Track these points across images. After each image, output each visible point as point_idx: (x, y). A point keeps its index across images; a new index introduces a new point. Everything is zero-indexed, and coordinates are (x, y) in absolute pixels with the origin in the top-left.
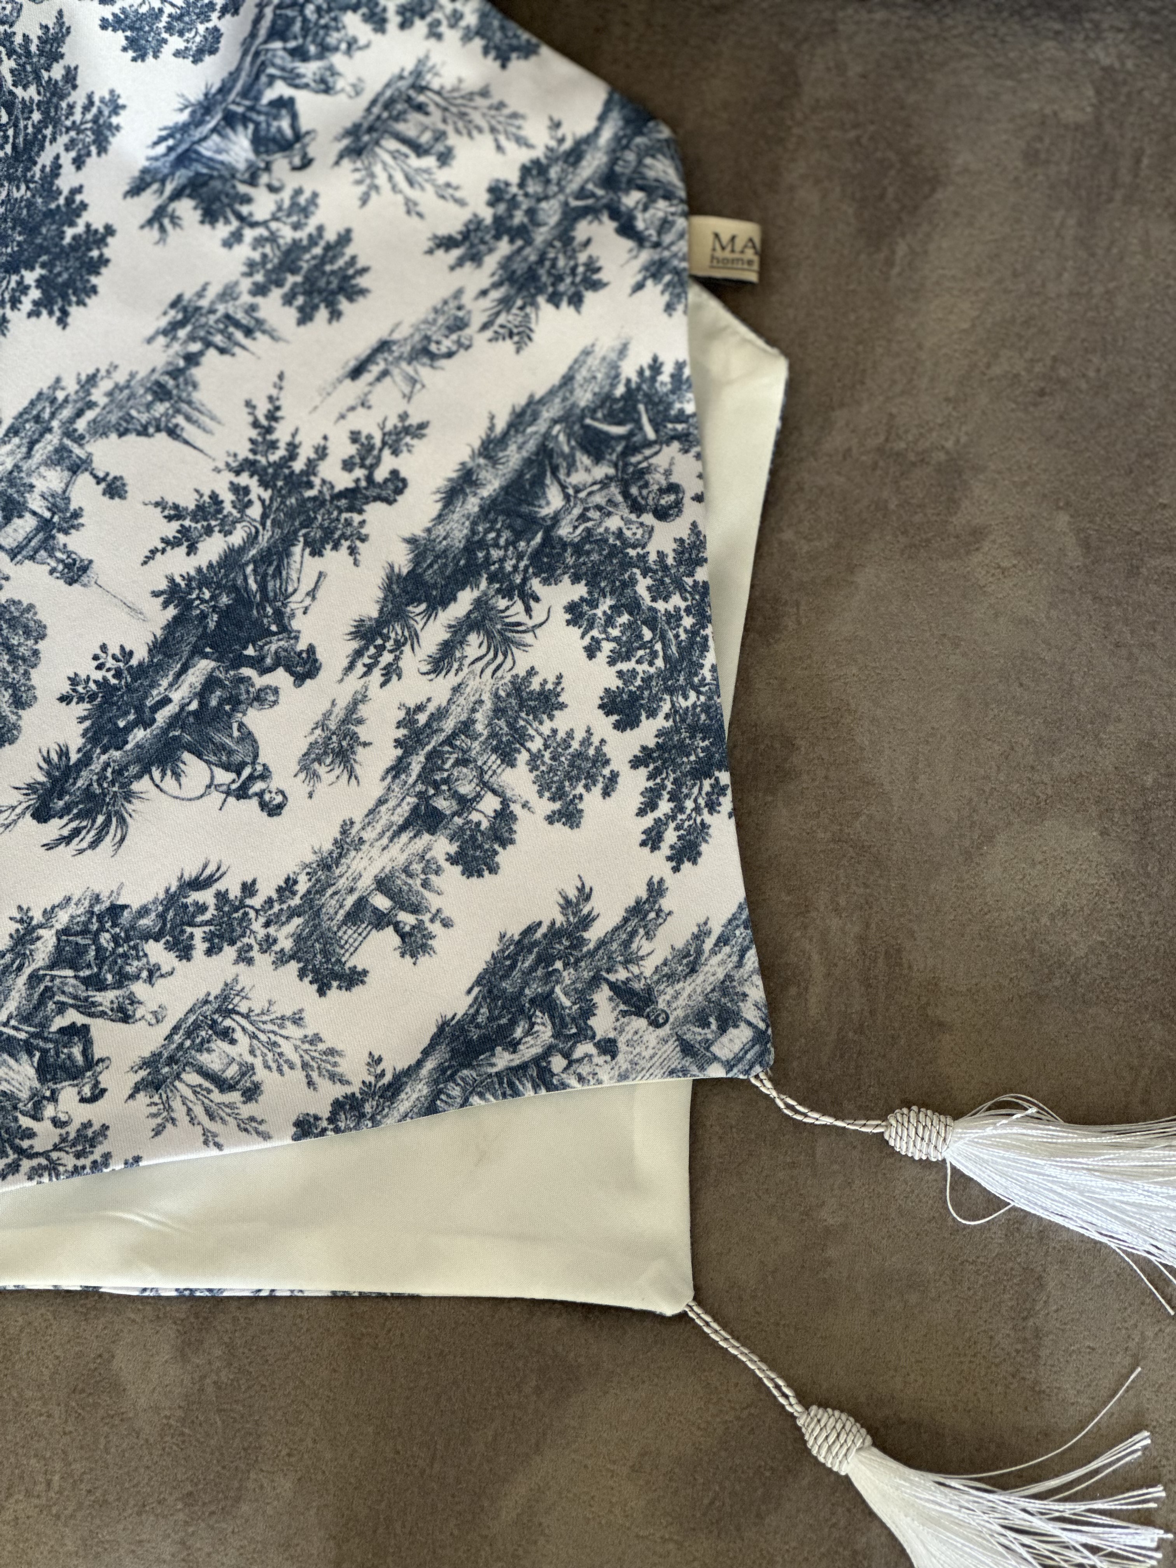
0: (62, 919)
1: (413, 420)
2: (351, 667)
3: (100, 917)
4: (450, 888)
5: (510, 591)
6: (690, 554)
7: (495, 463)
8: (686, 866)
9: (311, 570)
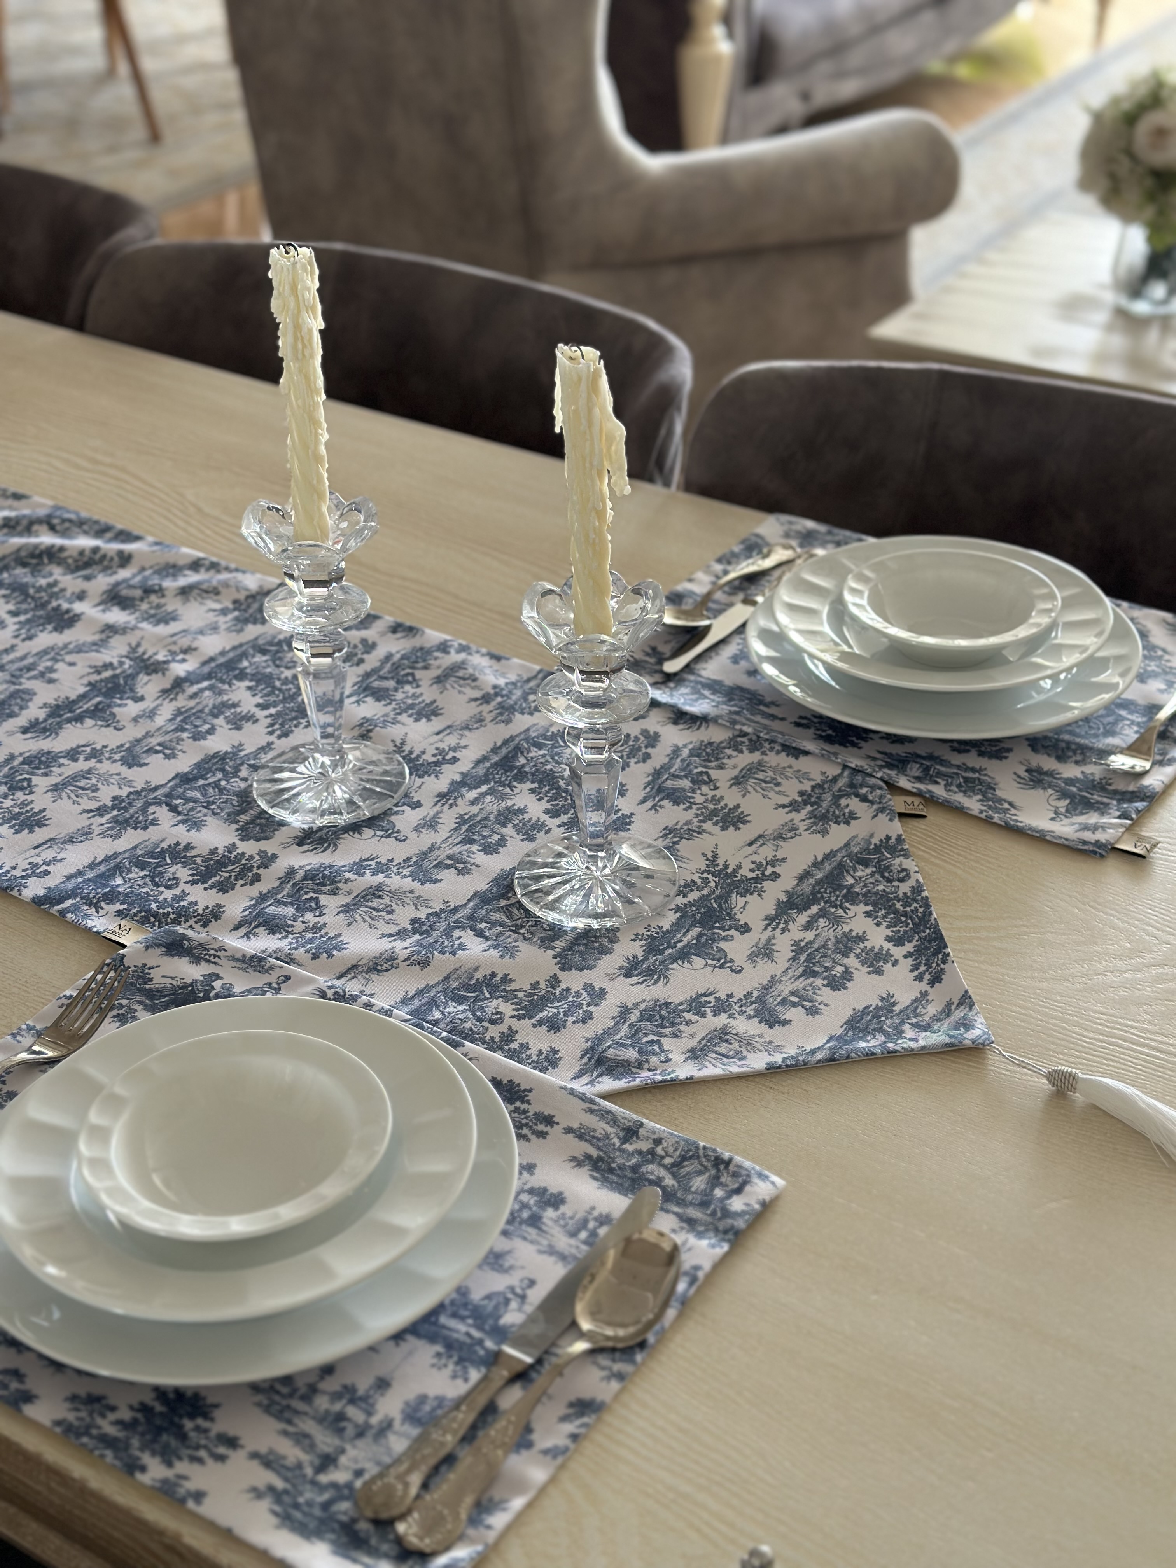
1: (780, 857)
2: (766, 928)
3: (660, 1006)
4: (826, 994)
5: (835, 906)
6: (918, 889)
7: (820, 869)
8: (937, 985)
9: (741, 901)
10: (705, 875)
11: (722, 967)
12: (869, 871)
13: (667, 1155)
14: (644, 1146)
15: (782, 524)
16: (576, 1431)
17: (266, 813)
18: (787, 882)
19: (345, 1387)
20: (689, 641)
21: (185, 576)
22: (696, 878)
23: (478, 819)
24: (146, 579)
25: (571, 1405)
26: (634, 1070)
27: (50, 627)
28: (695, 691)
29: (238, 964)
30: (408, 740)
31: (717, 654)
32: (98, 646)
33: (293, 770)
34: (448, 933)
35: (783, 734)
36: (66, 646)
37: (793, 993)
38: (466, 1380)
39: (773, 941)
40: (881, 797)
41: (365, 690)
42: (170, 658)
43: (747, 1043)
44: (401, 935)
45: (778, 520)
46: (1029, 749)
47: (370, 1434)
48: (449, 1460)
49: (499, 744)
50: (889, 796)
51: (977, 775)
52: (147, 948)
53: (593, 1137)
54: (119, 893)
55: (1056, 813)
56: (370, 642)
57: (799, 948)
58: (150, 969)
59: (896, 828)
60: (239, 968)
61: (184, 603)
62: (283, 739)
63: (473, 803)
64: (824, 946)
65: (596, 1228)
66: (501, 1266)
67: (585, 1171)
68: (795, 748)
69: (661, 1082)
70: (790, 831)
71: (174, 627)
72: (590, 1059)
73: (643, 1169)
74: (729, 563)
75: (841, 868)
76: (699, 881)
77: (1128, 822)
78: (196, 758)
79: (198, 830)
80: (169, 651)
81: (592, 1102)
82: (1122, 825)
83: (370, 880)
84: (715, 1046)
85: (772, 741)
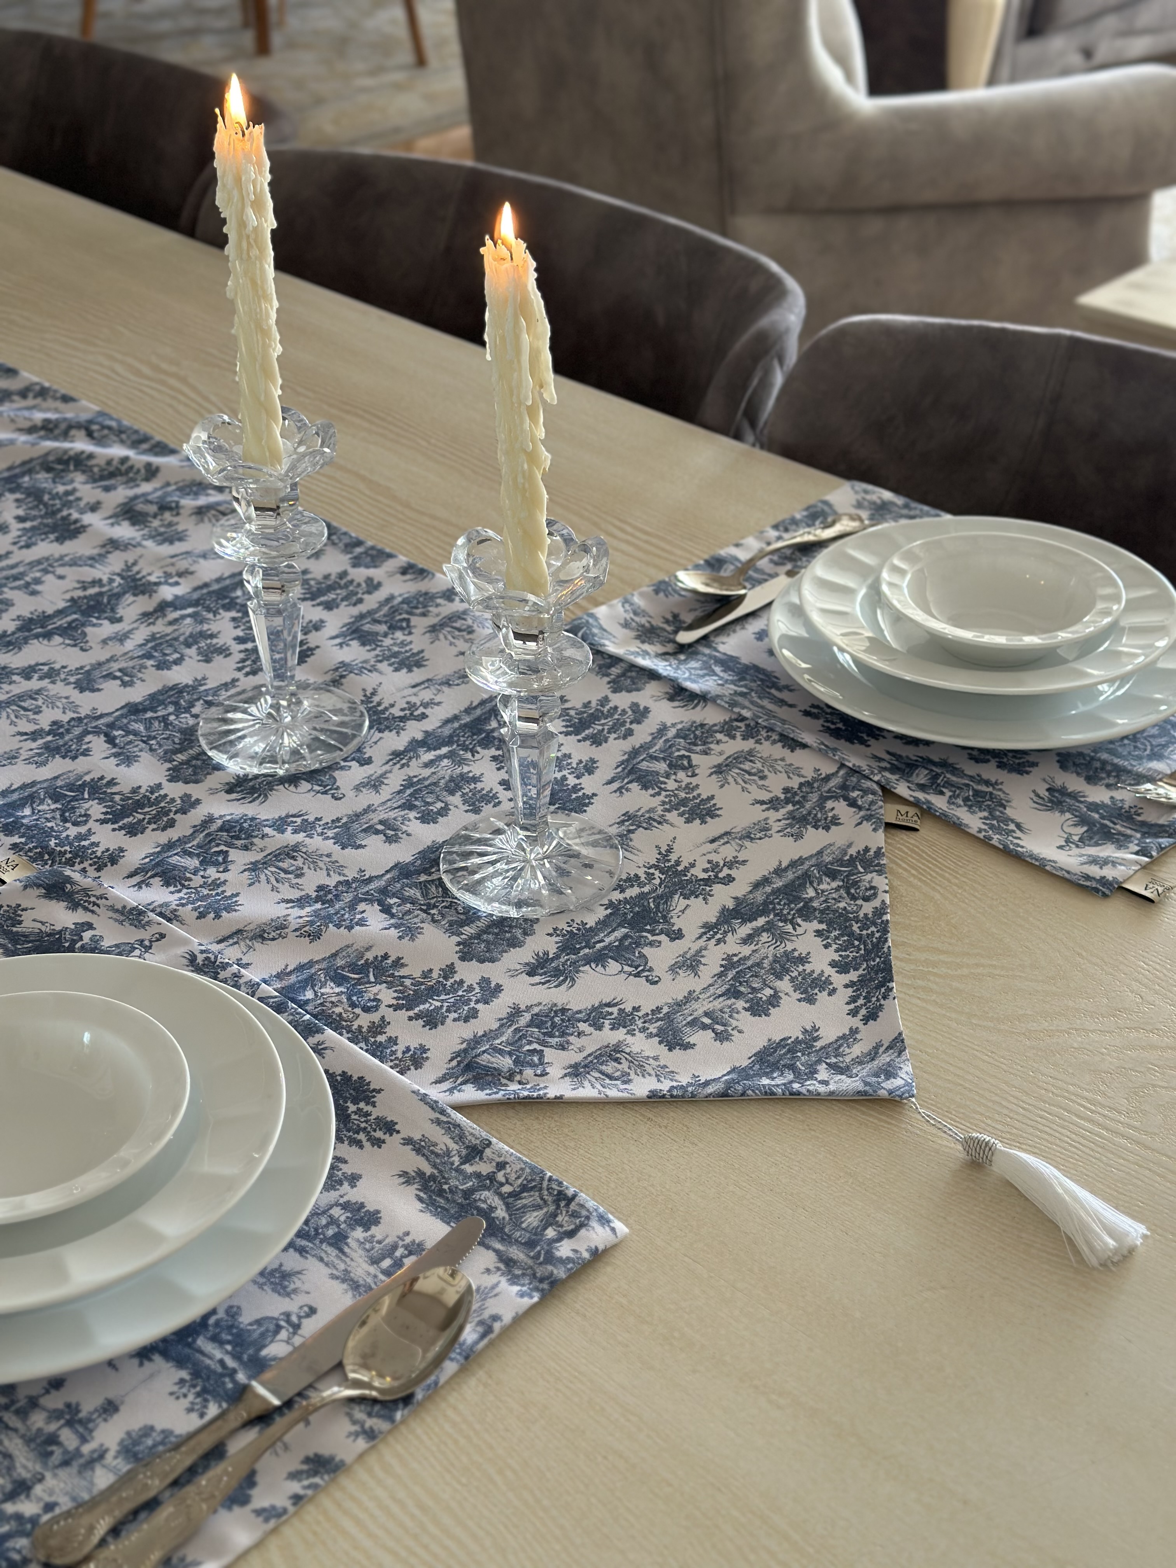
0: (536, 1010)
1: (740, 859)
2: (700, 937)
3: (556, 1012)
4: (744, 1020)
5: (785, 921)
6: (880, 912)
7: (780, 877)
8: (871, 1022)
9: (683, 903)
10: (652, 871)
11: (637, 975)
12: (834, 884)
13: (507, 1182)
14: (485, 1168)
15: (856, 492)
16: (301, 1492)
17: (206, 754)
18: (740, 888)
19: (68, 1406)
20: (715, 611)
21: (208, 495)
22: (641, 873)
23: (427, 783)
24: (167, 494)
25: (307, 1460)
26: (504, 1081)
27: (52, 537)
28: (707, 667)
29: (115, 916)
30: (380, 690)
31: (743, 628)
32: (93, 560)
33: (245, 711)
34: (352, 906)
35: (784, 722)
36: (61, 558)
37: (706, 1014)
38: (202, 1415)
39: (704, 953)
40: (872, 803)
41: (354, 632)
42: (163, 580)
43: (639, 1064)
44: (301, 902)
45: (853, 488)
46: (1058, 765)
47: (75, 1464)
48: (152, 1505)
49: (474, 704)
50: (880, 803)
51: (990, 789)
52: (25, 887)
53: (432, 1152)
54: (23, 824)
55: (1067, 841)
56: (375, 582)
57: (729, 963)
58: (23, 910)
59: (878, 839)
60: (116, 920)
61: (197, 524)
62: (251, 677)
63: (426, 765)
64: (759, 965)
65: (402, 1257)
66: (284, 1288)
67: (412, 1190)
68: (793, 739)
69: (525, 1098)
70: (761, 831)
71: (178, 547)
72: (459, 1063)
73: (476, 1196)
74: (786, 530)
75: (806, 878)
76: (643, 877)
77: (1147, 859)
78: (153, 689)
79: (128, 766)
80: (165, 573)
81: (443, 1112)
82: (1137, 862)
83: (290, 837)
84: (602, 1064)
85: (770, 729)
